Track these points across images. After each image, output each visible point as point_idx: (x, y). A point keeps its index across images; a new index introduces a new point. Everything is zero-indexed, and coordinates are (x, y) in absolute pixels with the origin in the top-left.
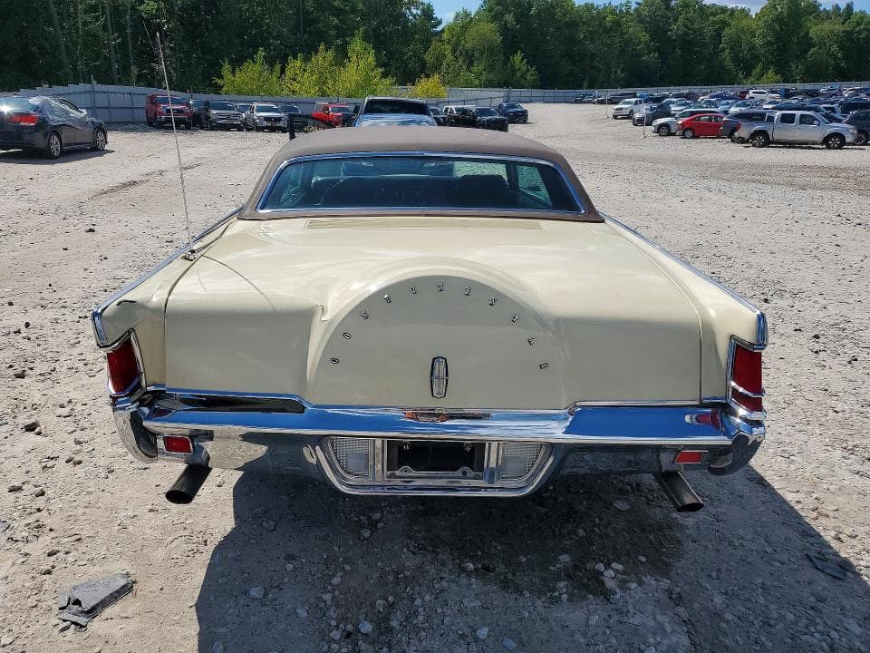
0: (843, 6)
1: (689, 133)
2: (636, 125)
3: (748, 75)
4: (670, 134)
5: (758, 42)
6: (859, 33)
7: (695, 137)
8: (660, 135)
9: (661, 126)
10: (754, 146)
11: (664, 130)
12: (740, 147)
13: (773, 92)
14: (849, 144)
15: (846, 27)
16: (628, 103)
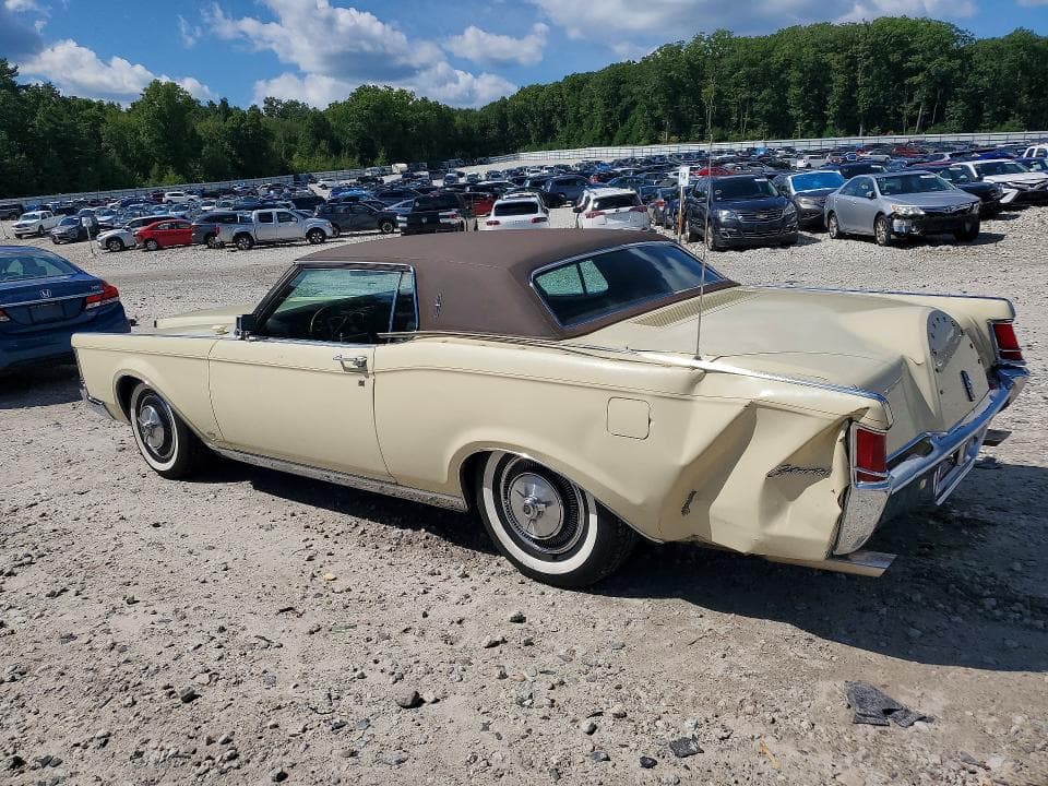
0: (218, 103)
1: (152, 245)
2: (58, 243)
3: (147, 176)
4: (124, 248)
5: (145, 139)
6: (246, 129)
7: (159, 248)
8: (112, 251)
9: (110, 240)
10: (241, 249)
11: (115, 245)
12: (224, 252)
13: (191, 193)
14: (330, 238)
15: (229, 123)
16: (34, 217)
